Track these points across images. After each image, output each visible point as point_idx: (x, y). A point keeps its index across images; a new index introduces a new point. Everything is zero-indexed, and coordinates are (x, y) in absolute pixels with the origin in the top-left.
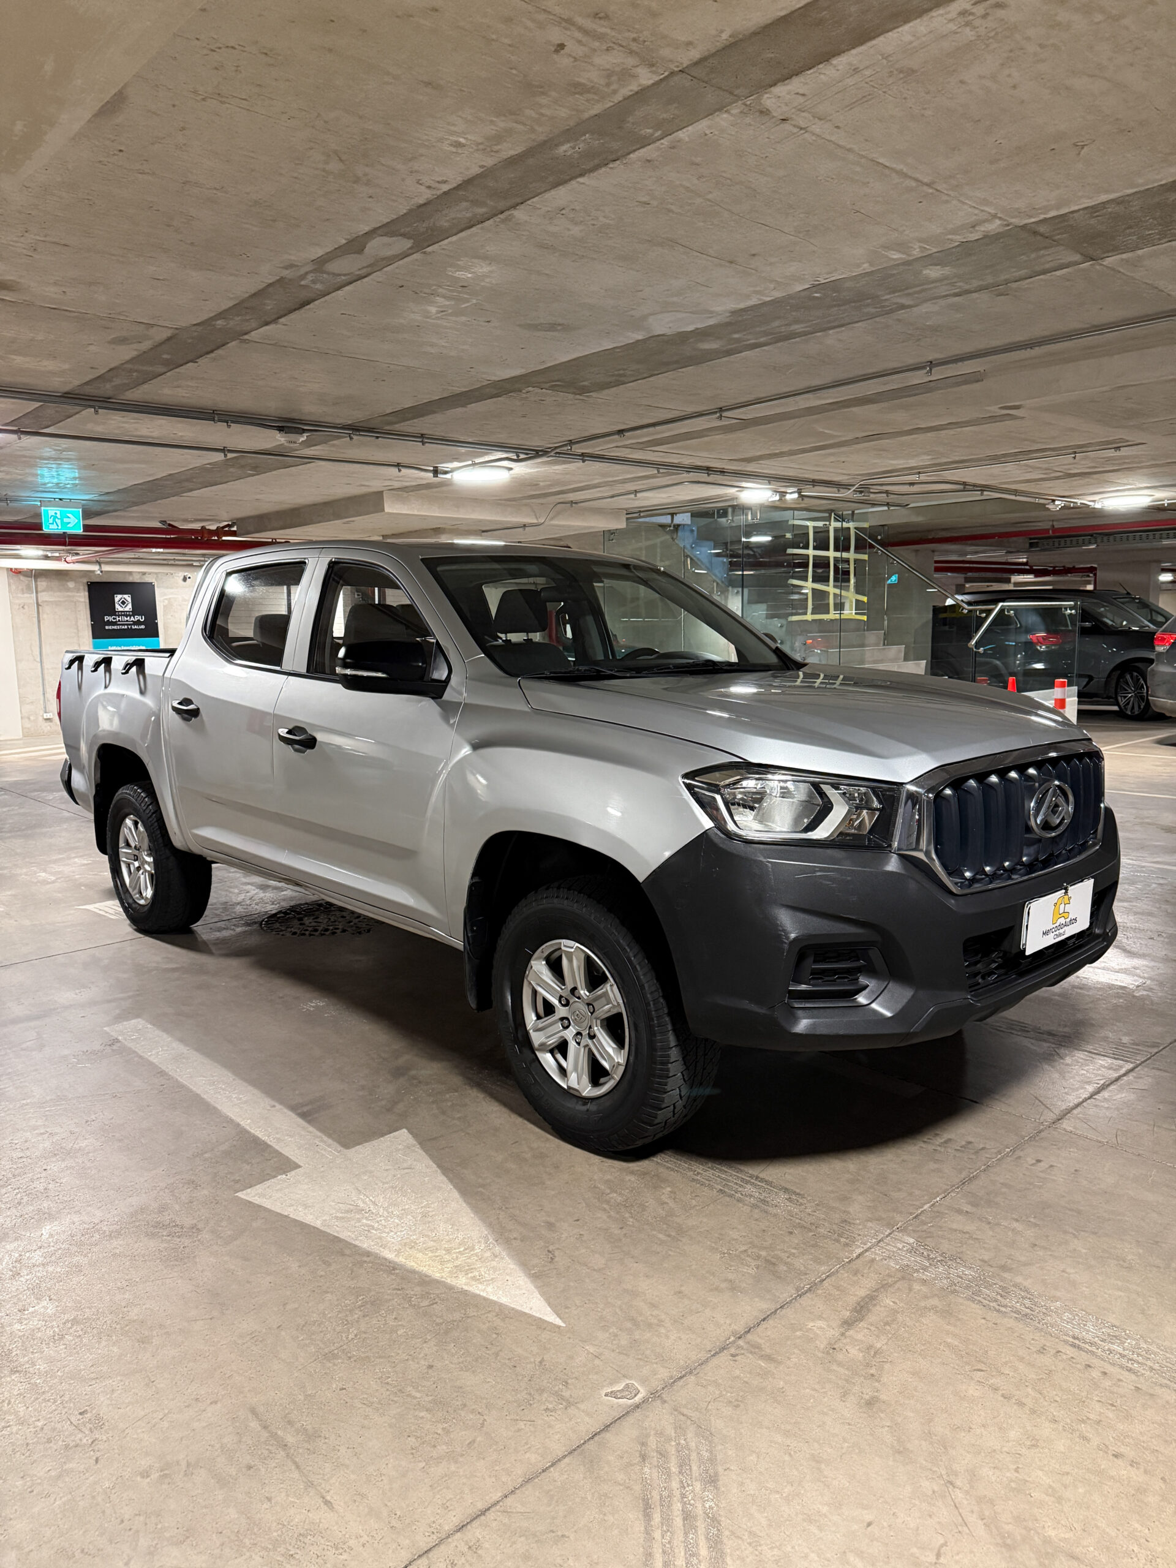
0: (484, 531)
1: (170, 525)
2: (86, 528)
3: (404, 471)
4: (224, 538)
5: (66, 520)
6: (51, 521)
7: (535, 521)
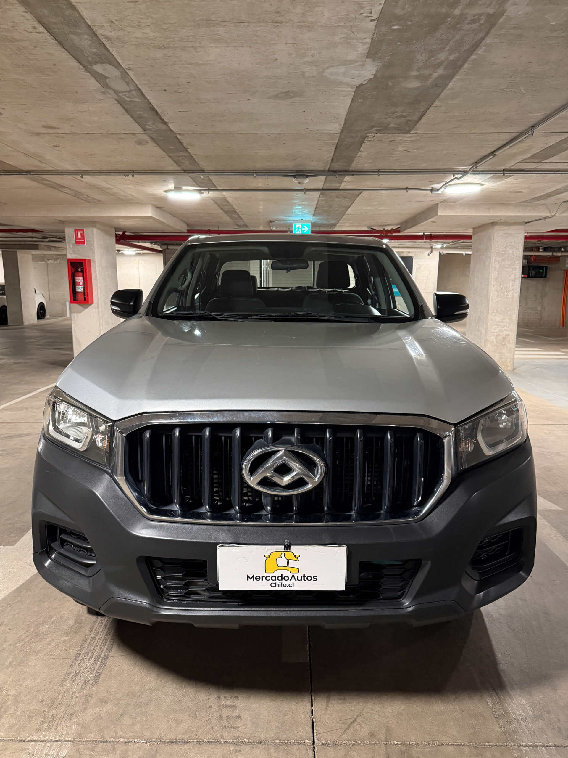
0: (527, 223)
1: (372, 229)
2: (312, 232)
3: (410, 192)
4: (394, 234)
5: (303, 229)
6: (297, 230)
7: (549, 215)
